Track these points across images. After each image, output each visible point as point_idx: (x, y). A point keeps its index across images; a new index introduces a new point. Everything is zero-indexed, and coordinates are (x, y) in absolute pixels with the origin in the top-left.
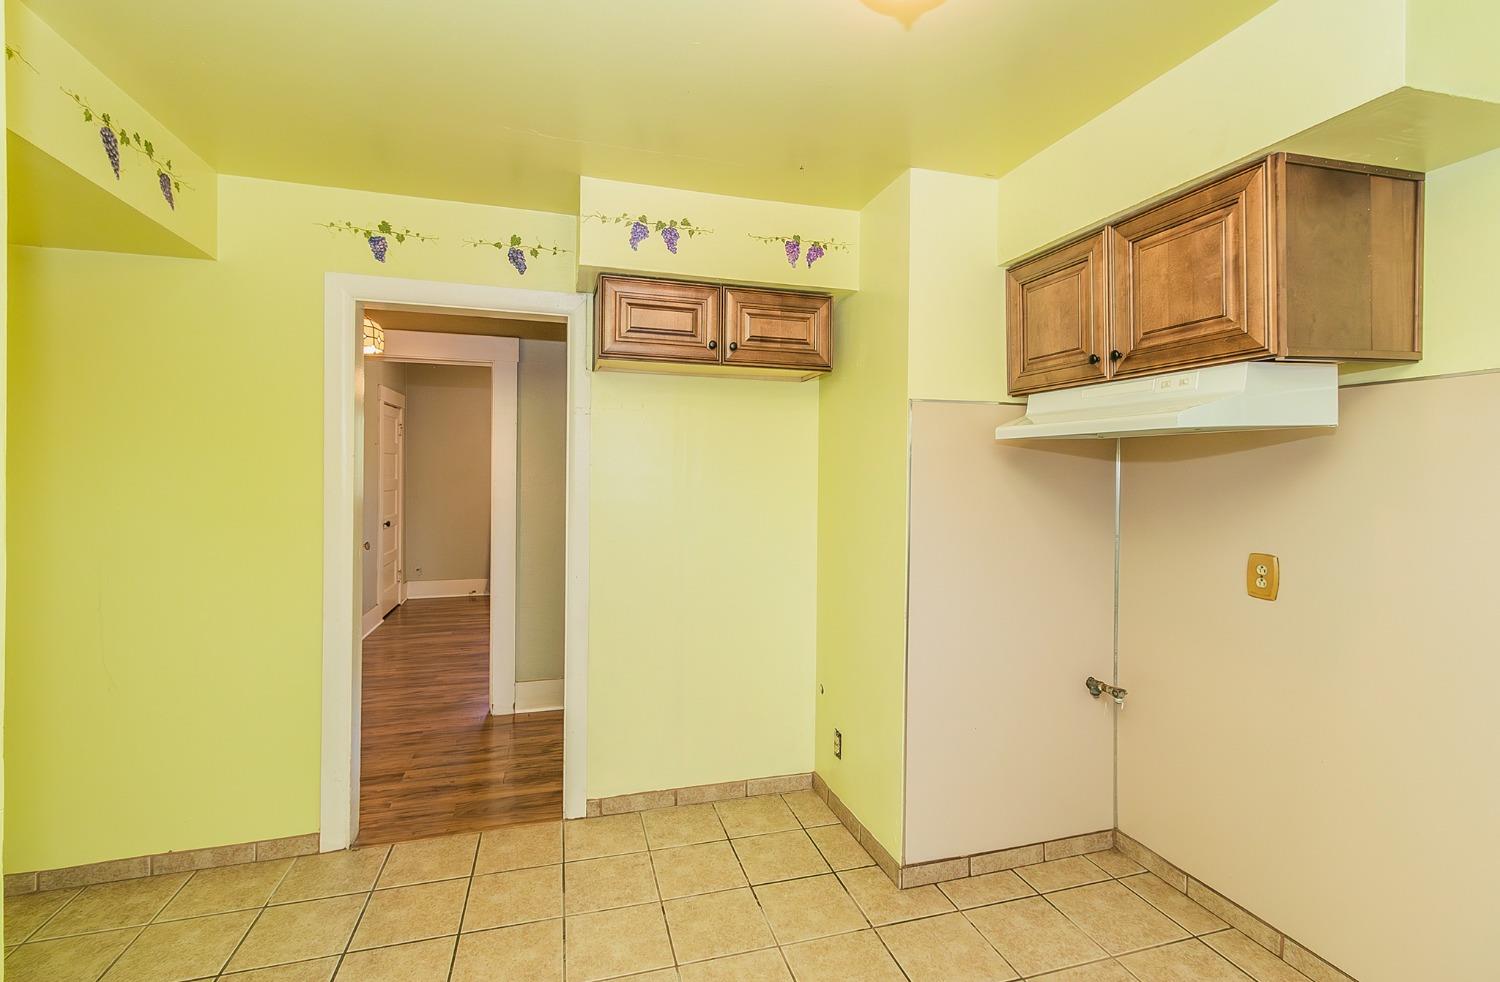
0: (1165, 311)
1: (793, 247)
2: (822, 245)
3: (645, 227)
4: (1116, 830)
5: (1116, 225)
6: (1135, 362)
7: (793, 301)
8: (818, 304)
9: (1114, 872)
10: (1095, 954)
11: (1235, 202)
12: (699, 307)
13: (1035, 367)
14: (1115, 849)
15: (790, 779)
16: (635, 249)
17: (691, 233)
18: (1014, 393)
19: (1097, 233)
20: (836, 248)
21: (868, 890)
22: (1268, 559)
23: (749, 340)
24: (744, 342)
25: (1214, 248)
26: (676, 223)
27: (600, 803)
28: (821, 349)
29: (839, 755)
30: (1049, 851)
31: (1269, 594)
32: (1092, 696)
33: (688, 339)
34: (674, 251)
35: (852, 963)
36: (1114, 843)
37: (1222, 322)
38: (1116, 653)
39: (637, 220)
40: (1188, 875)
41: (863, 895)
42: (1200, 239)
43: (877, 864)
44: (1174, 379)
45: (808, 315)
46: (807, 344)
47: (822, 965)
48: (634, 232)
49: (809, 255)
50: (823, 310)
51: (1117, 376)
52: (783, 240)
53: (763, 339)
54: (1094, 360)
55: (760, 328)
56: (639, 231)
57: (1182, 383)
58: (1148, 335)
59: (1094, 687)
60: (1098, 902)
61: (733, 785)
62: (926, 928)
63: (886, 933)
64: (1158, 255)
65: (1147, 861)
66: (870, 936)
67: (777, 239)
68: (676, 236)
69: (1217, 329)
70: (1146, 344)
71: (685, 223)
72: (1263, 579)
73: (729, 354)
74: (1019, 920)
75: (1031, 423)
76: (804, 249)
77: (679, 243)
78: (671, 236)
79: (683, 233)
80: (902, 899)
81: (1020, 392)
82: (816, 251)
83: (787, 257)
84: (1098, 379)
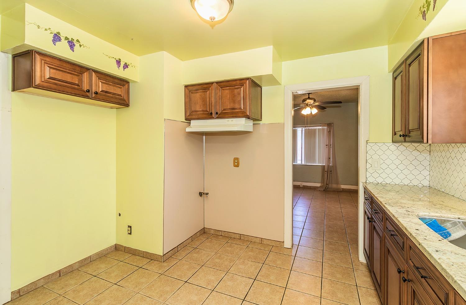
0: (229, 105)
1: (118, 62)
2: (128, 64)
3: (60, 37)
4: (204, 228)
5: (217, 83)
6: (221, 115)
7: (116, 81)
8: (125, 83)
9: (206, 237)
10: (213, 254)
11: (243, 85)
12: (81, 75)
13: (193, 113)
14: (204, 233)
15: (107, 249)
16: (55, 45)
17: (80, 46)
18: (186, 119)
19: (212, 83)
20: (132, 66)
21: (154, 267)
22: (237, 159)
23: (101, 91)
24: (99, 92)
25: (239, 94)
26: (74, 40)
27: (19, 291)
28: (125, 98)
29: (130, 234)
30: (193, 238)
31: (238, 166)
32: (200, 196)
33: (76, 87)
34: (73, 51)
35: (163, 284)
36: (204, 231)
37: (241, 109)
38: (204, 185)
39: (55, 32)
40: (221, 231)
41: (154, 268)
42: (236, 91)
43: (152, 260)
44: (230, 120)
45: (121, 87)
46: (121, 96)
47: (155, 290)
48: (54, 37)
49: (124, 67)
50: (126, 86)
51: (218, 118)
52: (115, 59)
53: (106, 92)
54: (211, 114)
55: (106, 88)
56: (57, 38)
57: (232, 121)
58: (224, 110)
59: (201, 194)
60: (208, 244)
61: (85, 259)
62: (176, 267)
63: (166, 274)
64: (227, 92)
65: (212, 232)
66: (162, 276)
67: (113, 58)
68: (74, 45)
69: (239, 110)
70: (224, 111)
71: (78, 41)
72: (236, 163)
73: (94, 95)
74: (195, 255)
75: (191, 128)
76: (122, 64)
77: (75, 48)
78: (71, 44)
79: (77, 45)
80: (165, 264)
81: (188, 119)
82: (126, 66)
83: (116, 65)
84: (212, 118)
